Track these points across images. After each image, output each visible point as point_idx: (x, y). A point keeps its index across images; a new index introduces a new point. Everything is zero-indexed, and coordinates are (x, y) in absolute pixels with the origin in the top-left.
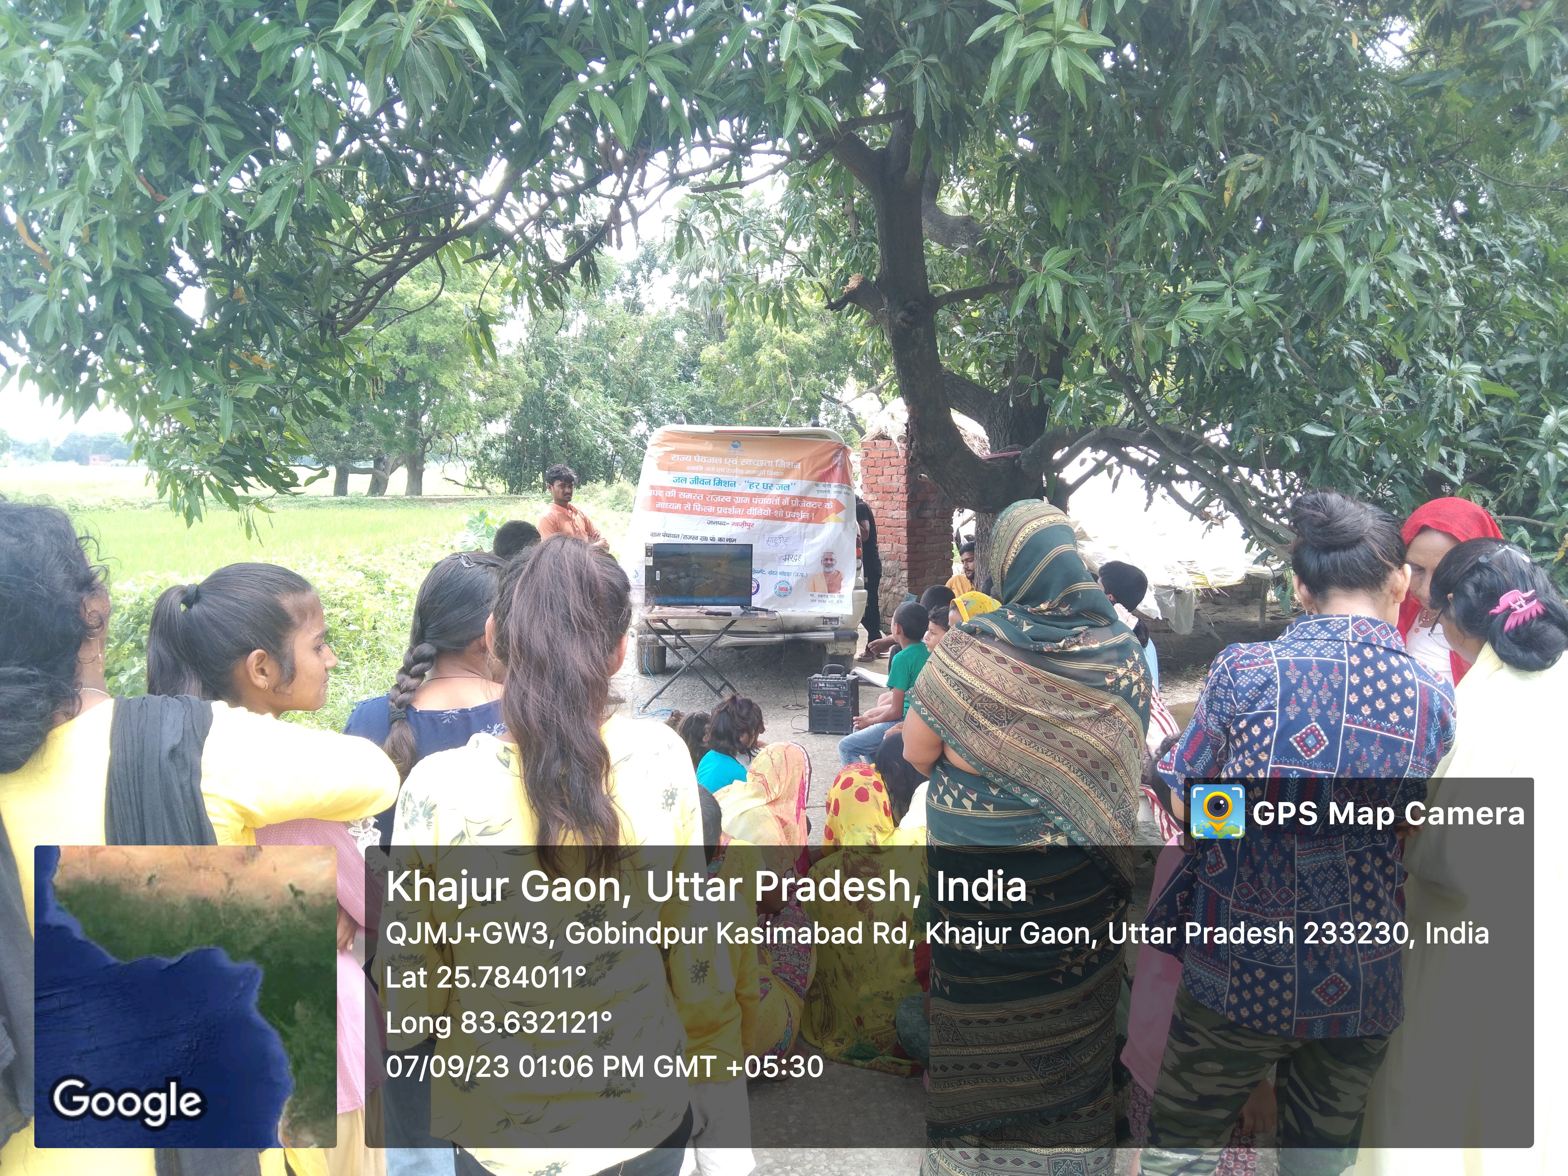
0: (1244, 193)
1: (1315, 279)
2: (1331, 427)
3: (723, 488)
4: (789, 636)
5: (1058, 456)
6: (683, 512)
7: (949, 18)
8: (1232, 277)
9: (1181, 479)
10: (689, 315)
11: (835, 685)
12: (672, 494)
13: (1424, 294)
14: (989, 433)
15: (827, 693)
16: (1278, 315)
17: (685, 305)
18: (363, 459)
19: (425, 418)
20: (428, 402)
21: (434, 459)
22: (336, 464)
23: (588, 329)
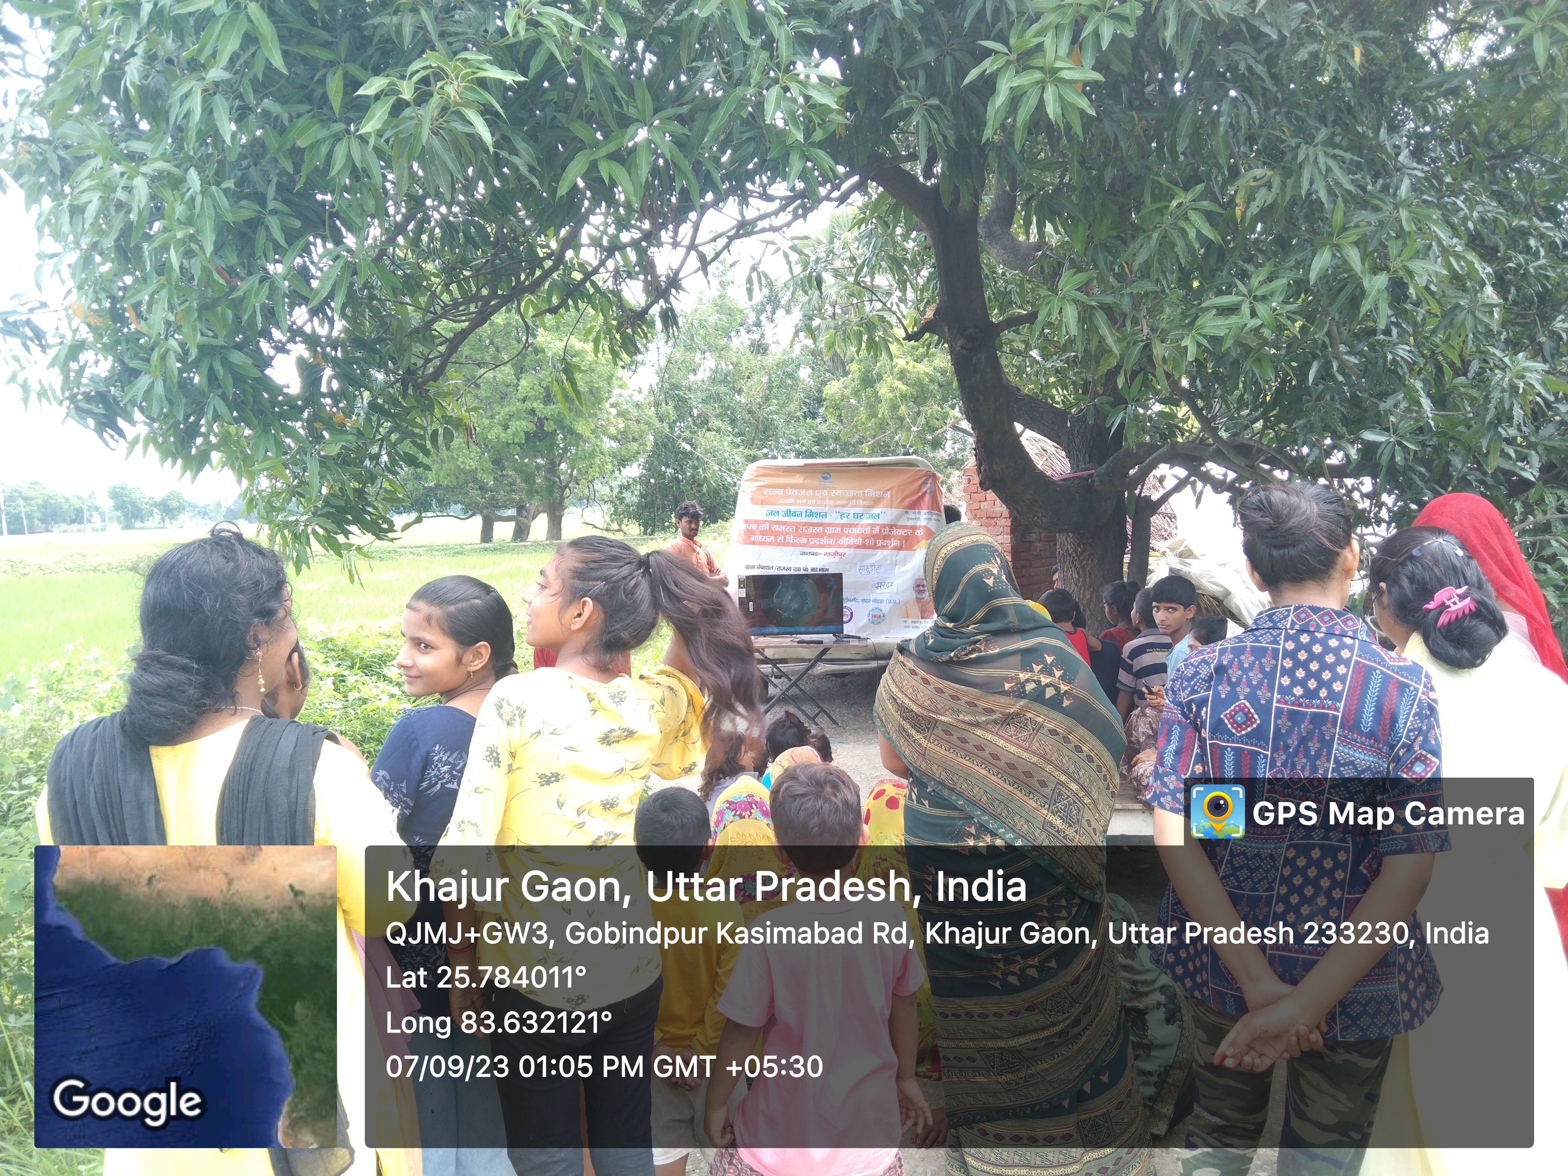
0: (1255, 207)
1: (1335, 288)
3: (814, 520)
5: (1132, 472)
6: (776, 544)
7: (949, 62)
8: (1249, 290)
10: (813, 352)
12: (765, 527)
13: (1460, 294)
14: (1068, 453)
17: (809, 343)
18: (506, 507)
19: (563, 466)
20: (566, 450)
21: (574, 505)
22: (481, 513)
23: (715, 371)
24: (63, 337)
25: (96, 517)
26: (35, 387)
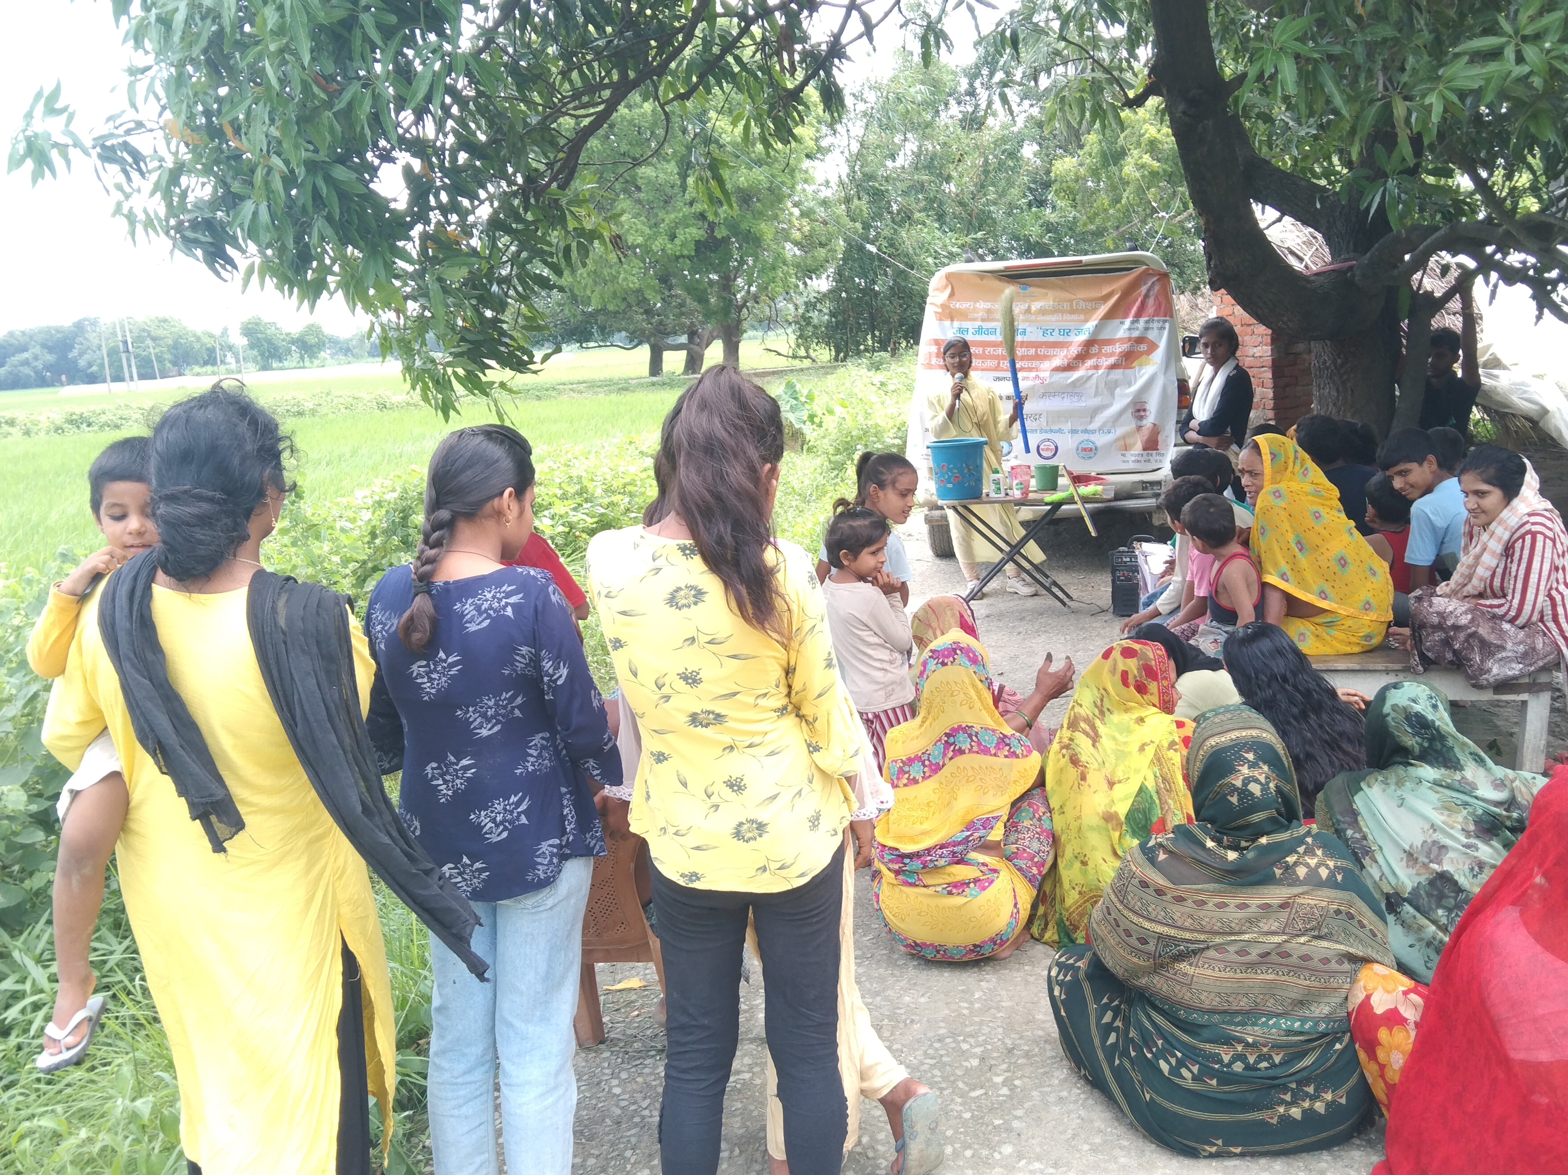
18: (675, 333)
19: (740, 281)
20: (742, 262)
21: (754, 328)
22: (648, 341)
23: (918, 155)
24: (161, 160)
25: (230, 358)
26: (141, 216)
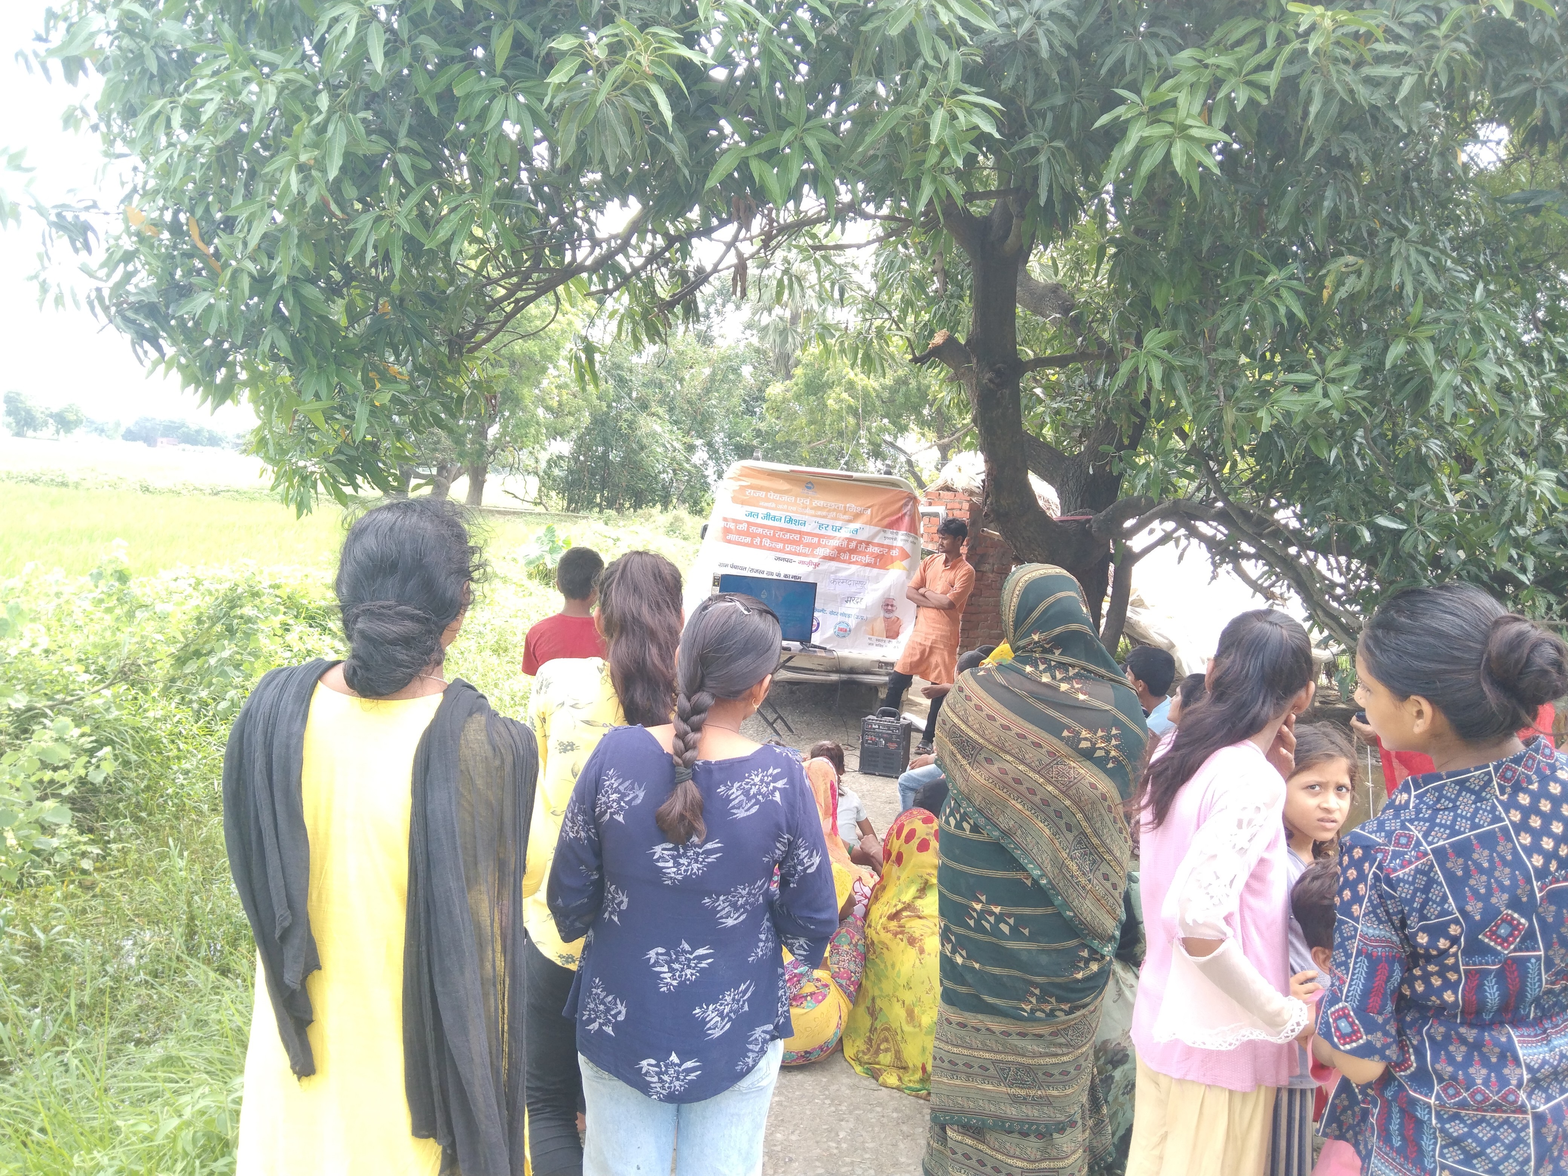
0: (1343, 293)
1: (1403, 379)
2: (1403, 519)
3: (793, 527)
4: (844, 677)
5: (1129, 523)
6: (751, 545)
7: (1076, 108)
8: (1323, 371)
9: (1247, 556)
10: (757, 351)
11: (889, 728)
12: (744, 527)
13: (1506, 402)
14: (1061, 495)
15: (879, 735)
16: (1365, 409)
17: (755, 341)
